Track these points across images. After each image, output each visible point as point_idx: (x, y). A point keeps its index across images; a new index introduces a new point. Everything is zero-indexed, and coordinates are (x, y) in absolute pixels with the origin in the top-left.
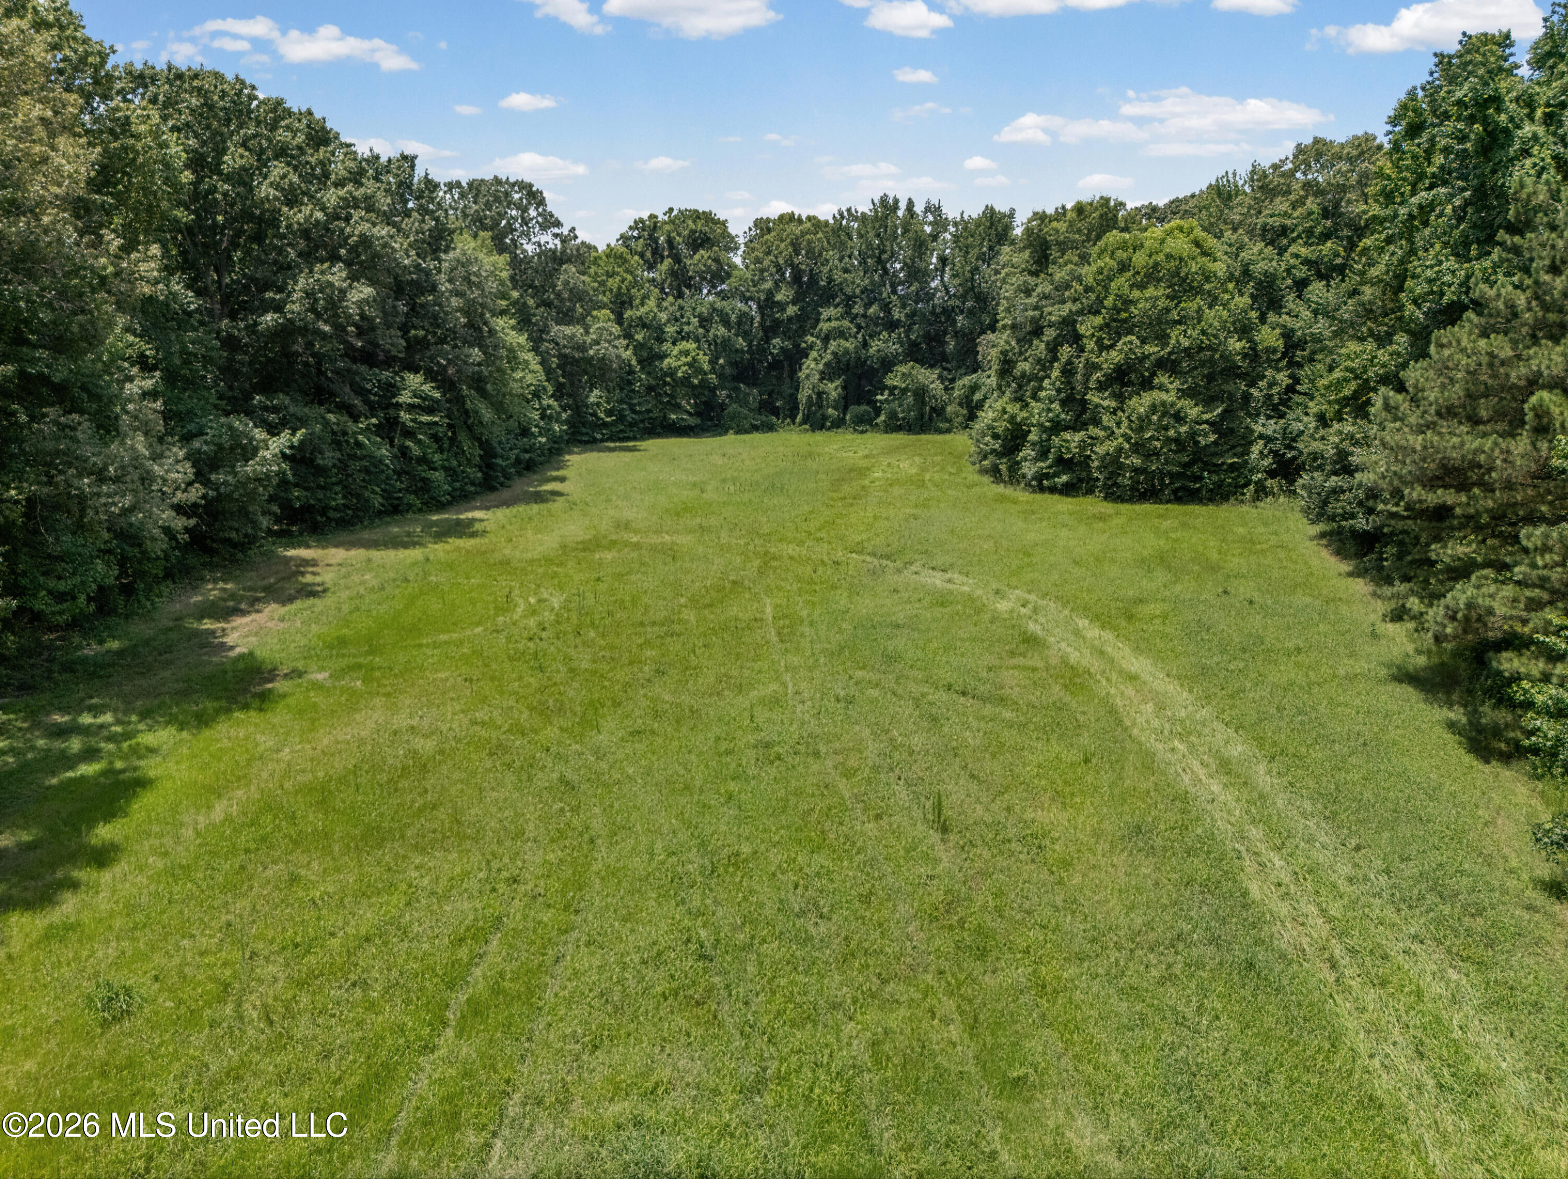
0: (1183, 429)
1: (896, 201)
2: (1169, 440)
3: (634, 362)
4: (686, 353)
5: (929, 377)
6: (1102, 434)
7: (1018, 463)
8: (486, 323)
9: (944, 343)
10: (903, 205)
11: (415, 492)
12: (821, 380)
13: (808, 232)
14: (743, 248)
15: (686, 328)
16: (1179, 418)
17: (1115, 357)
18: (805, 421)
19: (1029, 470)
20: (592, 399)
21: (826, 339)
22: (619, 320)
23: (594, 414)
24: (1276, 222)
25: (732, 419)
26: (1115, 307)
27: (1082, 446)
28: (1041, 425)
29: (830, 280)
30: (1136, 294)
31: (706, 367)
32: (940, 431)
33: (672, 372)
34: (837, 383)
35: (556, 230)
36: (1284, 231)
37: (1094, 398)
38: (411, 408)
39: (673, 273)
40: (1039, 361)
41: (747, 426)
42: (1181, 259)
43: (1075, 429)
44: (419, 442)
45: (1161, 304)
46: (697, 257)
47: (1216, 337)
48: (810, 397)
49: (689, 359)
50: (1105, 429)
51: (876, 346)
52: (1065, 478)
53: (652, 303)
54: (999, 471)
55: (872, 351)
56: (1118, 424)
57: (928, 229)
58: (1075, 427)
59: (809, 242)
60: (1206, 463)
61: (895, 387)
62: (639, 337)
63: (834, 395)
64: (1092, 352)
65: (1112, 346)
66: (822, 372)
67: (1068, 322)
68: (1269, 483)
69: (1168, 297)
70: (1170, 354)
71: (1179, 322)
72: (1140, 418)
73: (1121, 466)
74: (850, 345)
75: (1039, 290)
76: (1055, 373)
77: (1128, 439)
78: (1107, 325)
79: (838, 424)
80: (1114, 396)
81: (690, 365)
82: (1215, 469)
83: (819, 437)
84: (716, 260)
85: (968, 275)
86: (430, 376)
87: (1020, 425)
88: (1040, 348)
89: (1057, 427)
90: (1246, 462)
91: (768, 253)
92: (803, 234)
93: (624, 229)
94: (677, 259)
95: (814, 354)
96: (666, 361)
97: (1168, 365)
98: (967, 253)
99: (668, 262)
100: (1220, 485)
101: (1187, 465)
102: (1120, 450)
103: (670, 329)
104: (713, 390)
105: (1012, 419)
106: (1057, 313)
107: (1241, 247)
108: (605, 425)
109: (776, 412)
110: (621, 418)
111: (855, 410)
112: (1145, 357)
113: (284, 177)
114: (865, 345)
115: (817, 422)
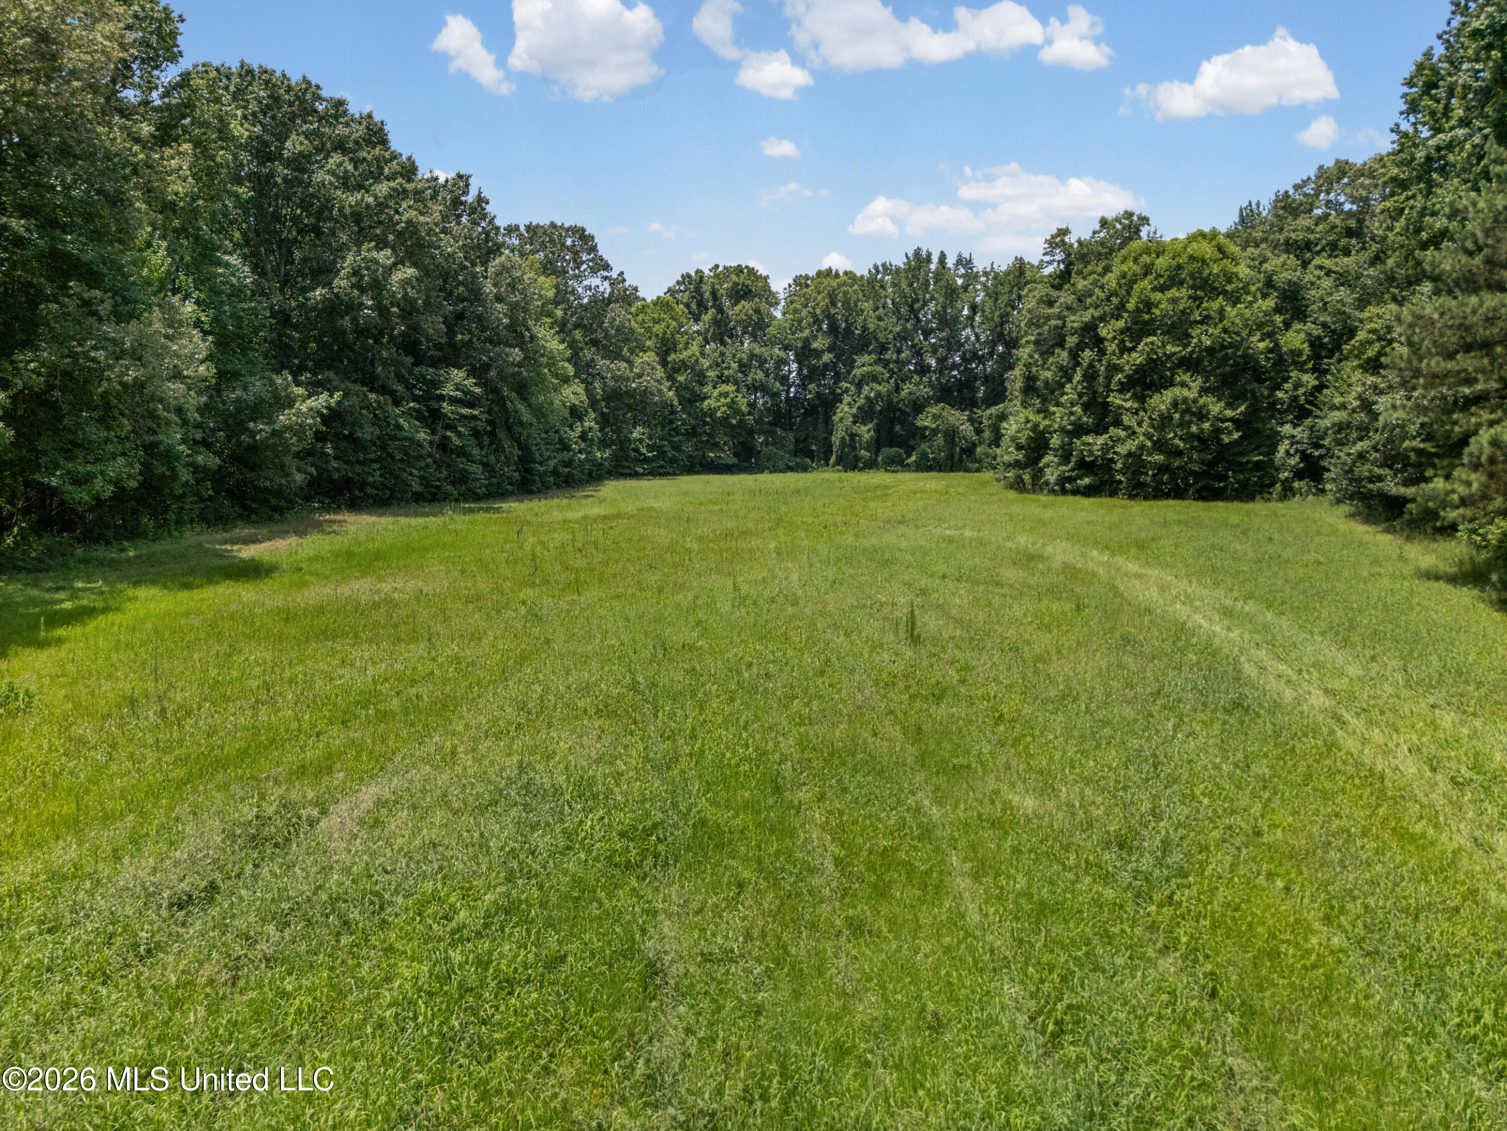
0: (1206, 425)
1: (929, 255)
2: (1190, 437)
3: (676, 403)
4: (726, 395)
5: (957, 418)
6: (1123, 434)
7: (1041, 470)
8: (528, 330)
9: (974, 390)
10: (935, 259)
11: (453, 483)
12: (854, 423)
13: (844, 284)
14: (783, 303)
15: (726, 373)
16: (1202, 416)
17: (1137, 358)
18: (837, 463)
19: (1051, 475)
20: (635, 435)
21: (859, 386)
22: (664, 363)
23: (636, 450)
24: (1300, 236)
25: (769, 460)
26: (1138, 310)
27: (1106, 449)
28: (1062, 429)
29: (865, 328)
30: (1158, 296)
31: (744, 408)
32: (968, 470)
33: (712, 412)
34: (870, 426)
35: (605, 274)
36: (1308, 245)
37: (1115, 399)
38: (454, 401)
39: (716, 322)
40: (1061, 368)
41: (782, 466)
42: (1204, 261)
43: (1098, 433)
44: (459, 435)
45: (1183, 304)
46: (739, 307)
47: (1238, 334)
48: (843, 439)
49: (728, 400)
50: (1126, 428)
51: (907, 389)
52: (1087, 481)
53: (694, 348)
54: (1022, 480)
55: (904, 393)
56: (1140, 424)
57: (960, 282)
58: (1099, 429)
59: (845, 293)
60: (1230, 462)
61: (926, 428)
62: (681, 378)
63: (866, 437)
64: (1114, 353)
65: (1133, 349)
66: (854, 416)
67: (1089, 330)
68: (1296, 485)
69: (1190, 297)
70: (1193, 352)
71: (1202, 323)
72: (1161, 415)
73: (1143, 464)
74: (883, 388)
75: (1062, 300)
76: (1077, 377)
77: (1149, 436)
78: (1128, 329)
79: (871, 465)
80: (1135, 397)
81: (729, 406)
82: (1240, 468)
84: (757, 311)
85: (997, 319)
86: (473, 372)
87: (1042, 433)
88: (1063, 356)
89: (1079, 430)
90: (1272, 461)
91: (806, 305)
92: (839, 286)
93: (672, 283)
94: (720, 310)
95: (847, 399)
96: (706, 403)
97: (1190, 364)
98: (996, 299)
99: (712, 312)
100: (1245, 484)
101: (1212, 464)
102: (1142, 447)
103: (712, 374)
104: (751, 432)
105: (1036, 426)
106: (1075, 320)
107: (1265, 260)
108: (646, 460)
109: (811, 455)
110: (662, 453)
111: (886, 451)
112: (1169, 357)
114: (897, 389)
115: (850, 463)
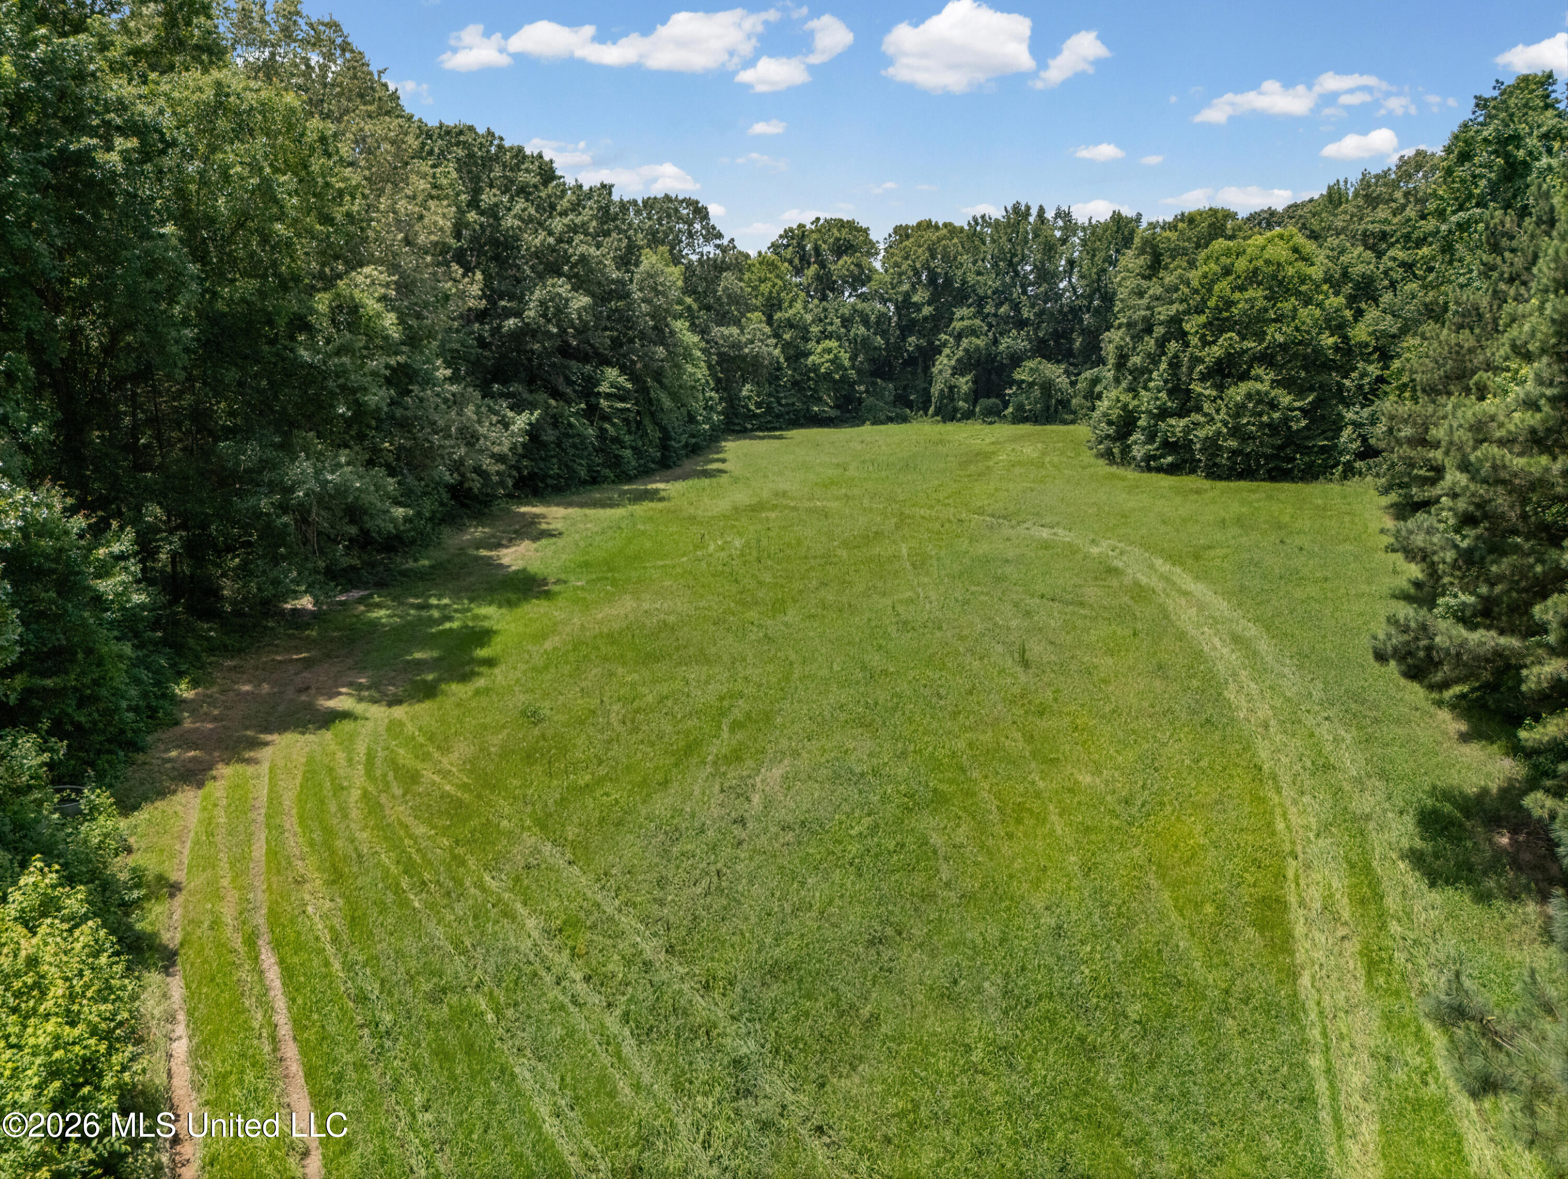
0: (1276, 415)
1: (1028, 208)
2: (1262, 425)
3: (782, 360)
4: (829, 351)
6: (1202, 419)
7: (1129, 446)
8: (667, 325)
9: (1071, 341)
10: (1034, 212)
12: (953, 375)
13: (944, 238)
14: (882, 253)
15: (829, 328)
16: (1273, 405)
18: (936, 414)
19: (1138, 452)
20: (744, 393)
22: (770, 321)
23: (746, 407)
24: (1377, 228)
25: (869, 411)
27: (1187, 430)
28: (1149, 412)
29: (964, 282)
30: (1237, 295)
31: (847, 363)
32: (1065, 422)
33: (815, 368)
34: (968, 377)
35: (718, 242)
36: (1384, 236)
37: (1197, 387)
38: (608, 396)
39: (818, 277)
40: (1149, 355)
41: (883, 418)
42: (1279, 264)
43: (1181, 416)
44: (614, 425)
45: (1261, 303)
46: (841, 262)
47: (1308, 332)
48: (942, 391)
49: (831, 356)
50: (1206, 415)
52: (1170, 459)
53: (799, 305)
54: (1112, 454)
56: (1218, 411)
57: (1058, 234)
58: (1182, 413)
59: (945, 247)
60: (1298, 446)
61: (1023, 381)
62: (787, 337)
63: (965, 388)
65: (1214, 342)
66: (954, 368)
67: (1175, 321)
68: (1357, 464)
69: (1265, 298)
70: (1267, 348)
71: (1275, 321)
72: (1236, 405)
73: (1220, 448)
74: (980, 342)
75: (1151, 292)
76: (1163, 366)
77: (1225, 424)
78: (1210, 323)
79: (968, 415)
80: (1215, 386)
81: (832, 362)
82: (1307, 451)
83: (950, 427)
84: (858, 265)
85: (1095, 277)
86: (623, 370)
87: (1132, 412)
88: (1150, 343)
89: (1164, 413)
90: (1336, 445)
91: (906, 258)
92: (939, 240)
93: (774, 237)
94: (822, 265)
95: (947, 351)
96: (811, 358)
98: (1094, 255)
99: (814, 268)
100: (1311, 465)
101: (1281, 448)
102: (1219, 433)
103: (815, 329)
104: (852, 384)
105: (1125, 407)
106: (1164, 312)
107: (1342, 252)
108: (755, 416)
109: (910, 405)
110: (769, 409)
111: (984, 402)
112: (1244, 352)
113: (524, 210)
115: (948, 414)
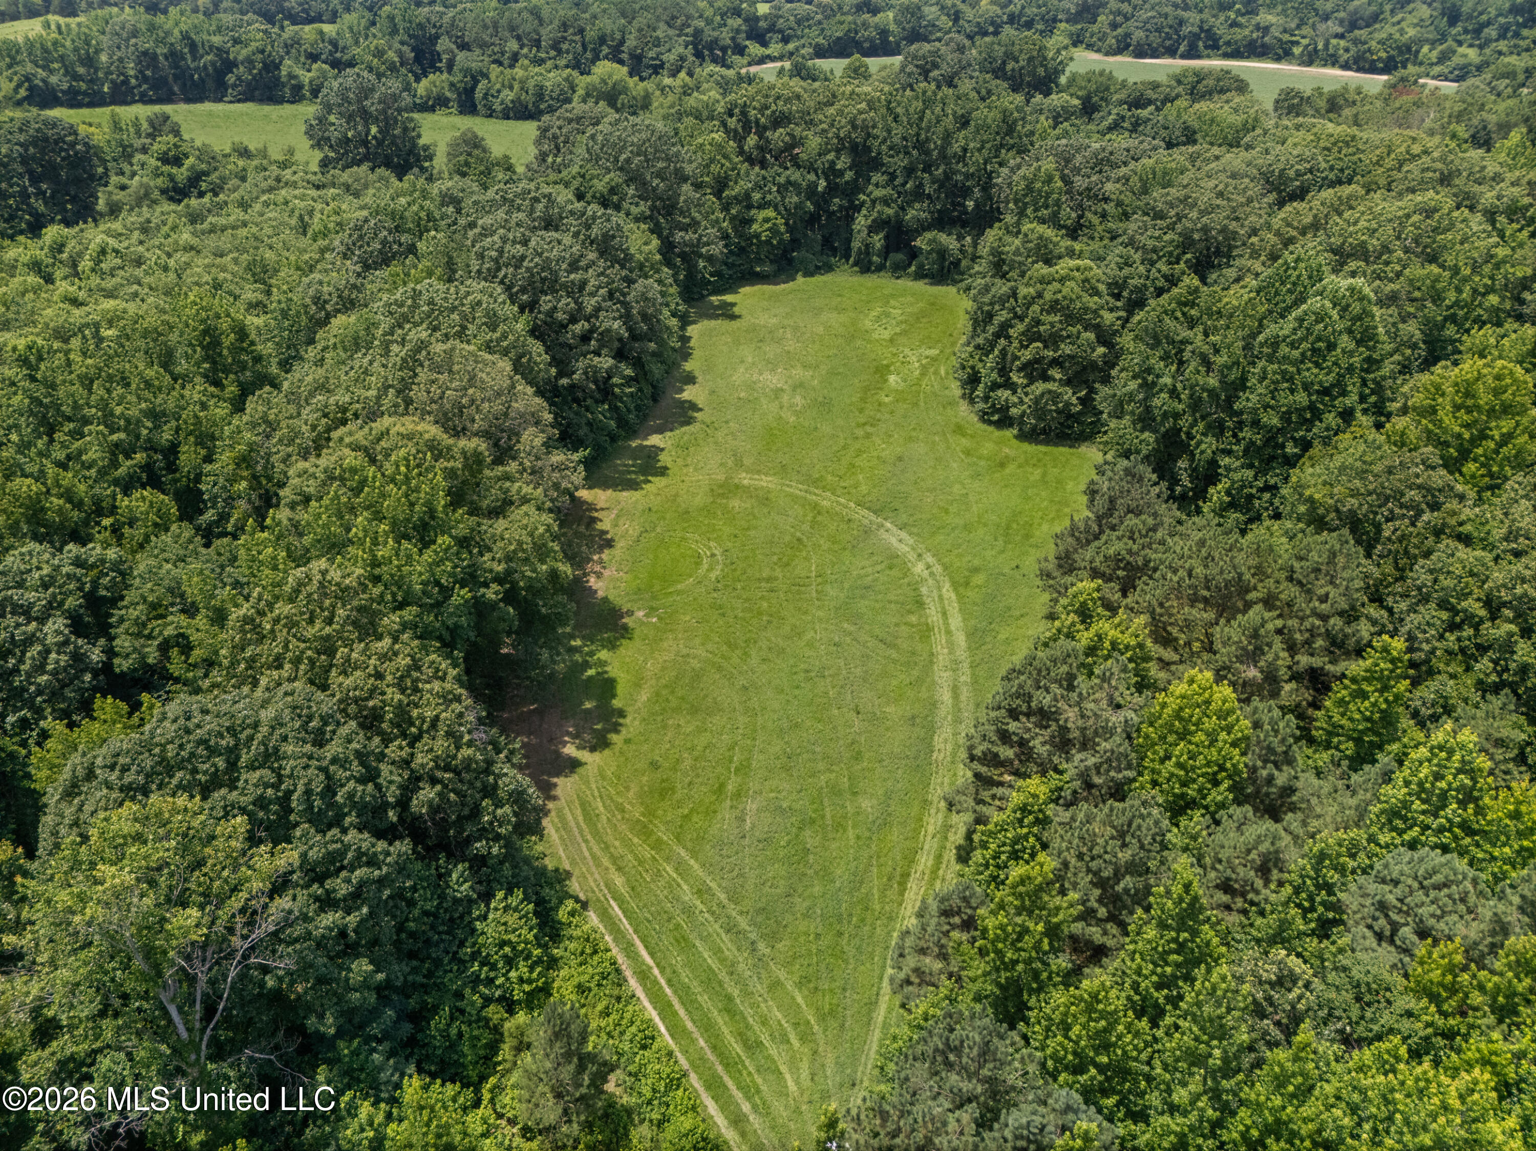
0: (1061, 404)
2: (1052, 411)
3: (730, 230)
4: (767, 220)
5: (947, 240)
6: (1016, 400)
7: (974, 396)
12: (869, 233)
13: (863, 111)
15: (768, 196)
16: (1059, 398)
17: (1028, 354)
18: (856, 264)
19: (979, 403)
20: (700, 264)
21: (874, 201)
23: (702, 275)
25: (801, 262)
26: (1032, 322)
27: (1007, 402)
28: (985, 382)
29: (879, 152)
30: (1043, 317)
31: (783, 229)
33: (757, 236)
34: (881, 235)
37: (1015, 374)
39: (759, 147)
41: (812, 268)
43: (1005, 387)
45: (1058, 325)
46: (777, 133)
48: (860, 246)
49: (770, 225)
51: (911, 212)
52: (996, 416)
53: (742, 181)
54: (966, 392)
55: (907, 216)
61: (922, 248)
62: (734, 211)
63: (878, 245)
64: (1016, 347)
65: (1027, 348)
66: (870, 227)
67: (1004, 326)
69: (1061, 322)
70: (1060, 356)
71: (1066, 339)
72: (1036, 397)
73: (1025, 421)
74: (891, 210)
76: (996, 352)
77: (1029, 407)
78: (1026, 333)
79: (880, 268)
80: (1025, 378)
81: (771, 229)
83: (865, 278)
84: (792, 136)
87: (977, 373)
89: (994, 386)
92: (859, 113)
94: (762, 137)
95: (864, 211)
96: (754, 226)
97: (1057, 364)
99: (755, 138)
103: (756, 195)
105: (973, 367)
109: (834, 251)
110: (721, 277)
111: (893, 258)
112: (1046, 357)
114: (903, 211)
115: (865, 267)
